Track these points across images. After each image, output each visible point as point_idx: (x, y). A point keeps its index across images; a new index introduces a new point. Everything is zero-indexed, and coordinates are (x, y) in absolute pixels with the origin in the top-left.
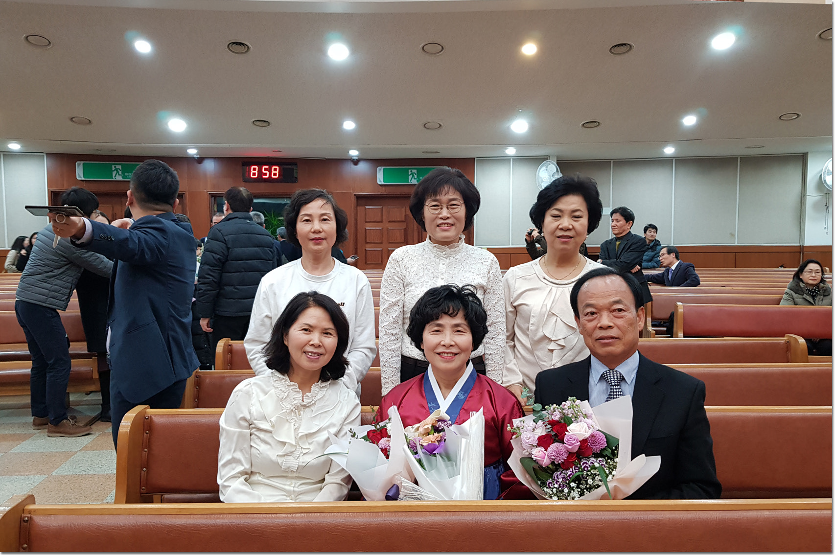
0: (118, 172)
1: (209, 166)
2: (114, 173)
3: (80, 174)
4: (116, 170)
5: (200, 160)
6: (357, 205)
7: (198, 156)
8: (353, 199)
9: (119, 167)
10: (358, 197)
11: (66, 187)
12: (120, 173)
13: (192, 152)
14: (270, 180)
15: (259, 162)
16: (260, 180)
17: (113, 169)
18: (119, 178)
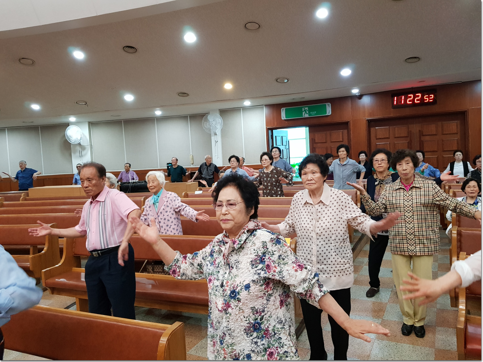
0: (306, 112)
1: (366, 100)
2: (304, 113)
3: (283, 116)
4: (305, 110)
5: (360, 97)
7: (359, 94)
9: (307, 108)
11: (275, 125)
12: (307, 113)
13: (355, 91)
14: (414, 105)
15: (405, 92)
18: (307, 116)
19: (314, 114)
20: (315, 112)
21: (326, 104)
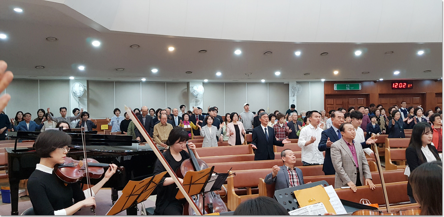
0: (348, 87)
2: (347, 87)
3: (335, 88)
4: (348, 86)
6: (436, 97)
8: (435, 94)
9: (349, 85)
10: (436, 94)
11: (330, 93)
12: (349, 87)
14: (402, 88)
15: (399, 82)
16: (398, 88)
17: (347, 86)
18: (348, 89)
19: (352, 88)
20: (353, 88)
21: (359, 84)
